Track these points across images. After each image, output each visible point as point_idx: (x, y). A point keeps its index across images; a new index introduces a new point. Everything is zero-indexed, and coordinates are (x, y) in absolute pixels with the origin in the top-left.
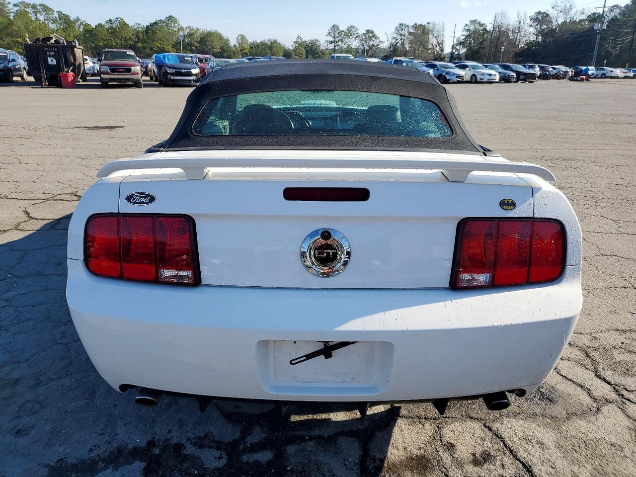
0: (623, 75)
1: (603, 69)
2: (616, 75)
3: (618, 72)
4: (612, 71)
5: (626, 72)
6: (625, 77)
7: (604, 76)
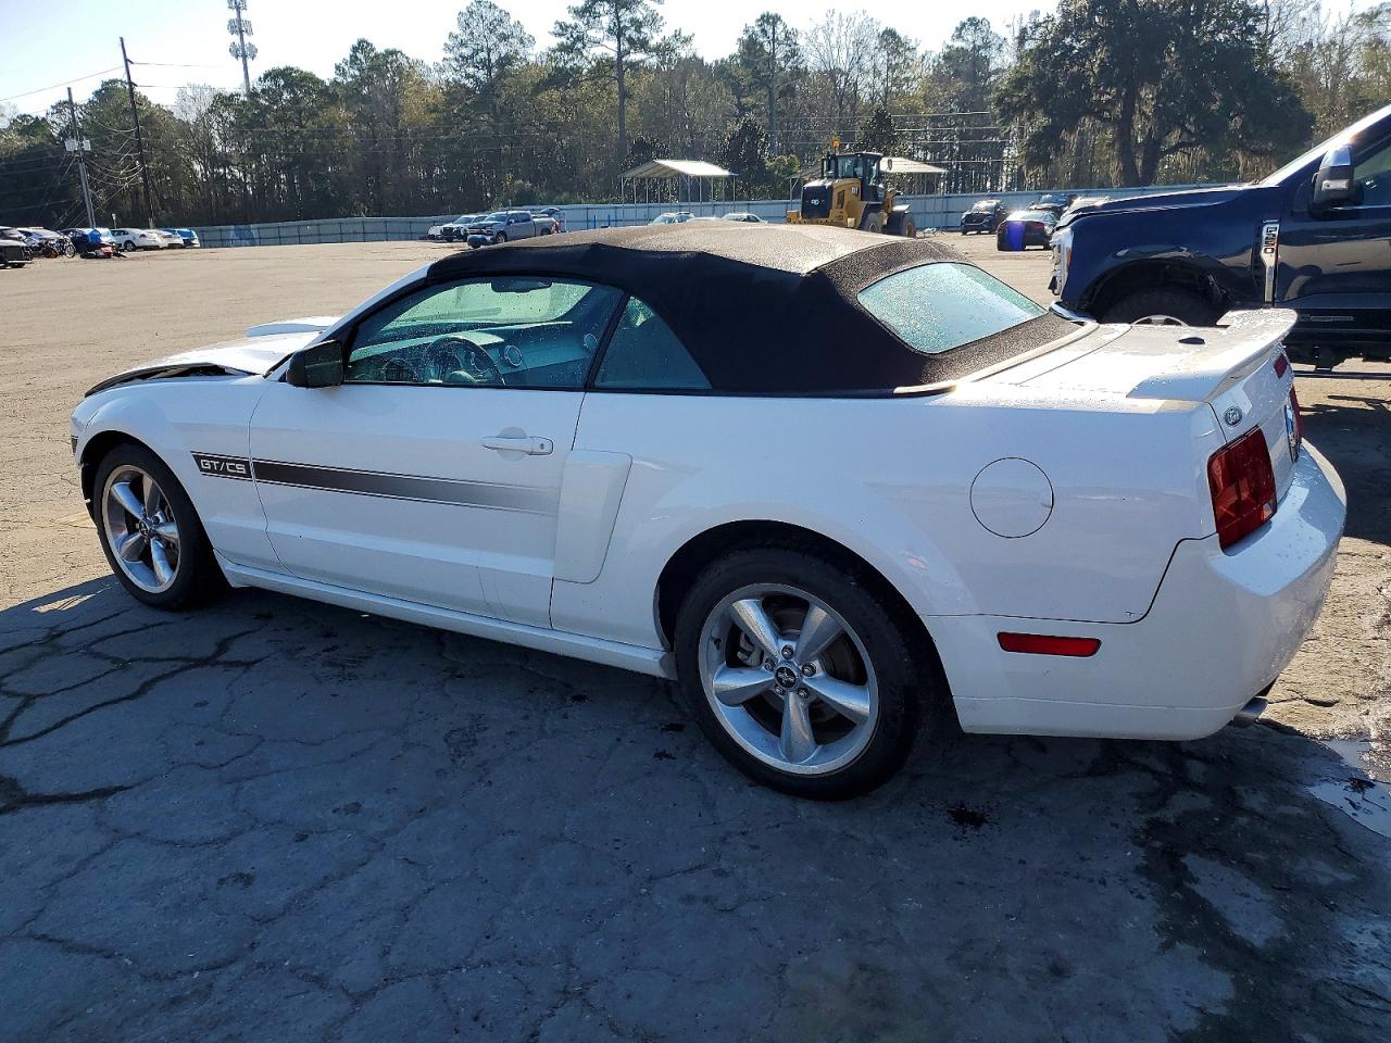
0: (165, 243)
1: (125, 233)
2: (153, 243)
3: (155, 236)
4: (143, 236)
5: (170, 237)
6: (172, 246)
7: (131, 246)
